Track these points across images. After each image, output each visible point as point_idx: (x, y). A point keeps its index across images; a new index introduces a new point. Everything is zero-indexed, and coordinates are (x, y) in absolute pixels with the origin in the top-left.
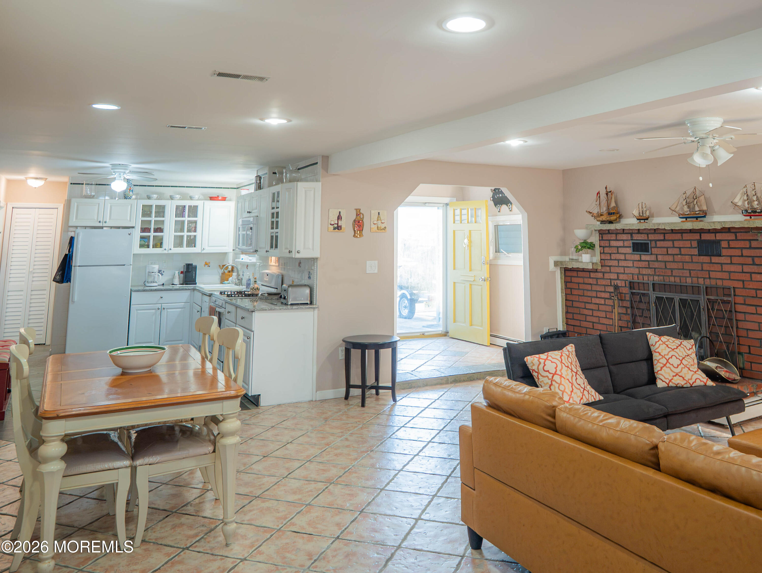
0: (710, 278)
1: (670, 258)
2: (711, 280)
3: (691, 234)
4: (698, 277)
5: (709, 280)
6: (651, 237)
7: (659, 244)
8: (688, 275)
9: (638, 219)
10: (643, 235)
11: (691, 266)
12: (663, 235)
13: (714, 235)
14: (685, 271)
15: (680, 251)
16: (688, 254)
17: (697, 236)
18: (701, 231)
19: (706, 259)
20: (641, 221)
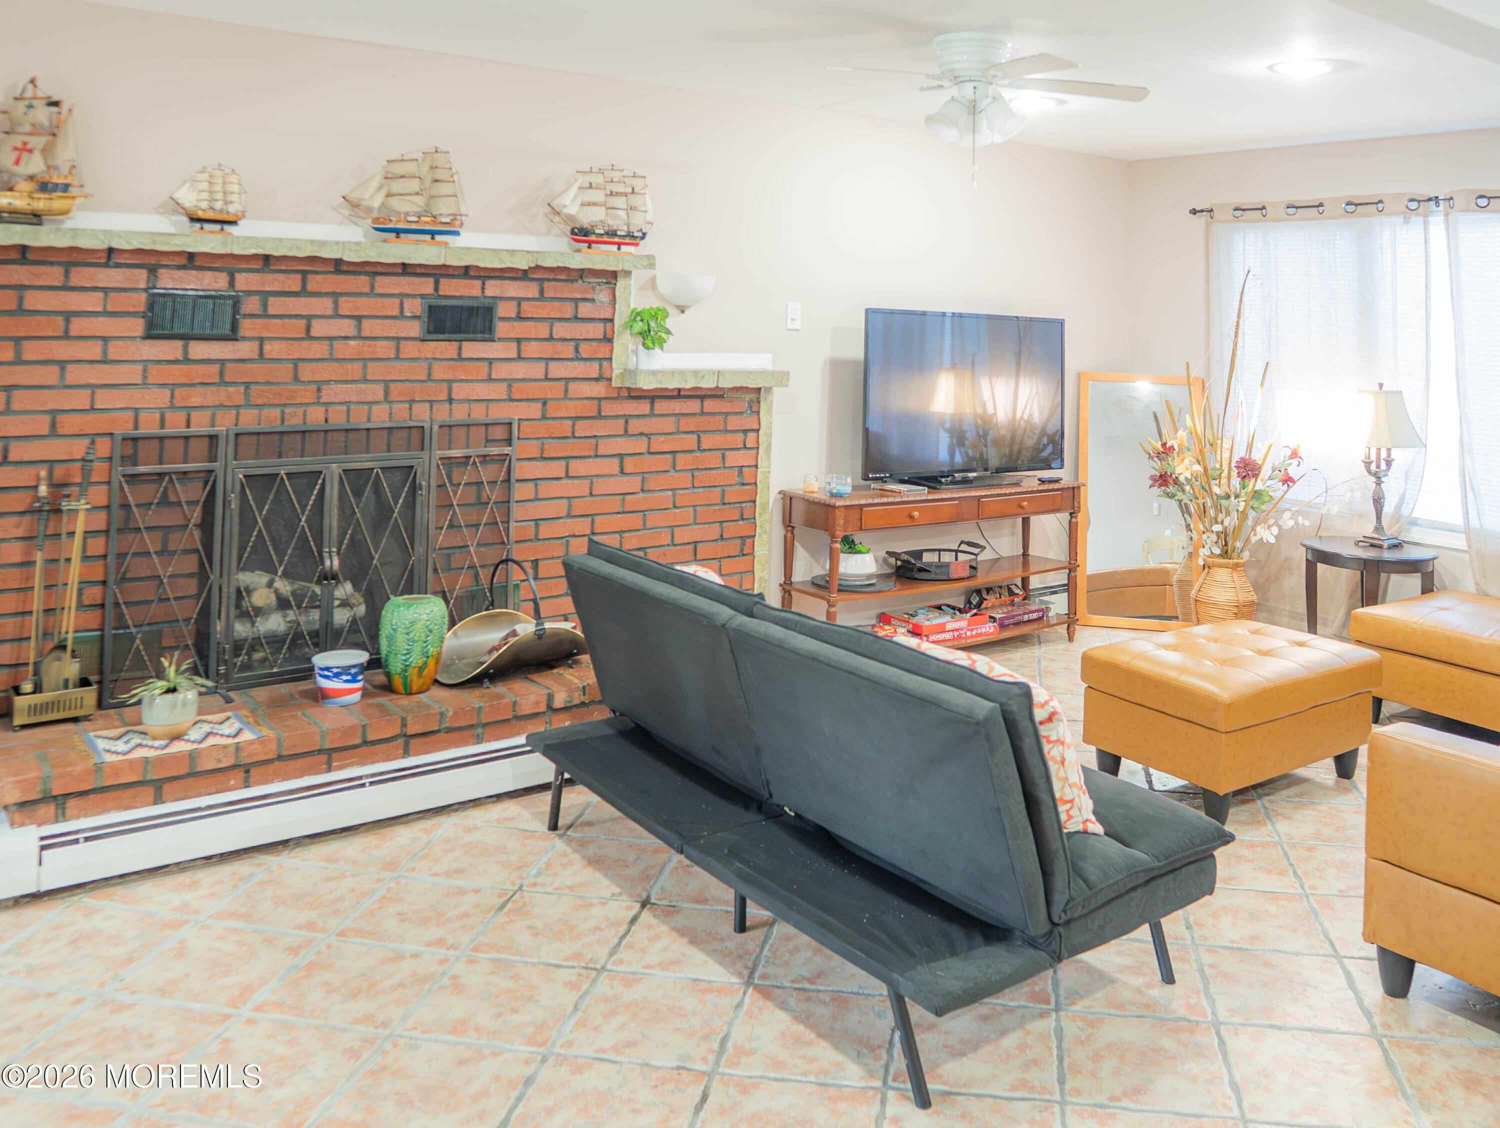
0: (450, 400)
1: (319, 349)
2: (455, 405)
3: (407, 279)
4: (412, 401)
5: (448, 405)
6: (244, 281)
7: (276, 305)
8: (381, 395)
9: (194, 219)
10: (208, 275)
11: (396, 371)
12: (299, 276)
13: (478, 283)
14: (371, 386)
15: (359, 328)
16: (386, 335)
17: (426, 286)
18: (438, 272)
19: (445, 348)
20: (207, 227)
